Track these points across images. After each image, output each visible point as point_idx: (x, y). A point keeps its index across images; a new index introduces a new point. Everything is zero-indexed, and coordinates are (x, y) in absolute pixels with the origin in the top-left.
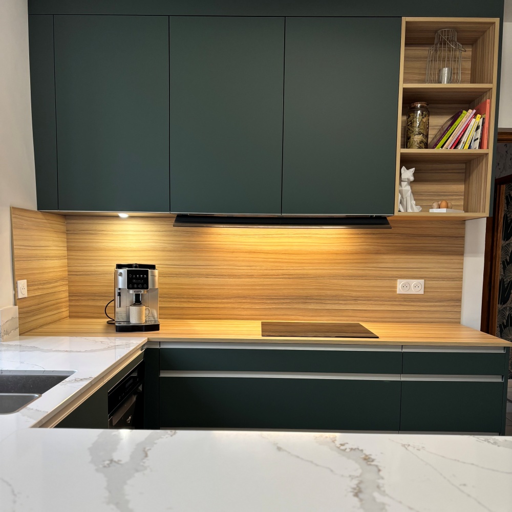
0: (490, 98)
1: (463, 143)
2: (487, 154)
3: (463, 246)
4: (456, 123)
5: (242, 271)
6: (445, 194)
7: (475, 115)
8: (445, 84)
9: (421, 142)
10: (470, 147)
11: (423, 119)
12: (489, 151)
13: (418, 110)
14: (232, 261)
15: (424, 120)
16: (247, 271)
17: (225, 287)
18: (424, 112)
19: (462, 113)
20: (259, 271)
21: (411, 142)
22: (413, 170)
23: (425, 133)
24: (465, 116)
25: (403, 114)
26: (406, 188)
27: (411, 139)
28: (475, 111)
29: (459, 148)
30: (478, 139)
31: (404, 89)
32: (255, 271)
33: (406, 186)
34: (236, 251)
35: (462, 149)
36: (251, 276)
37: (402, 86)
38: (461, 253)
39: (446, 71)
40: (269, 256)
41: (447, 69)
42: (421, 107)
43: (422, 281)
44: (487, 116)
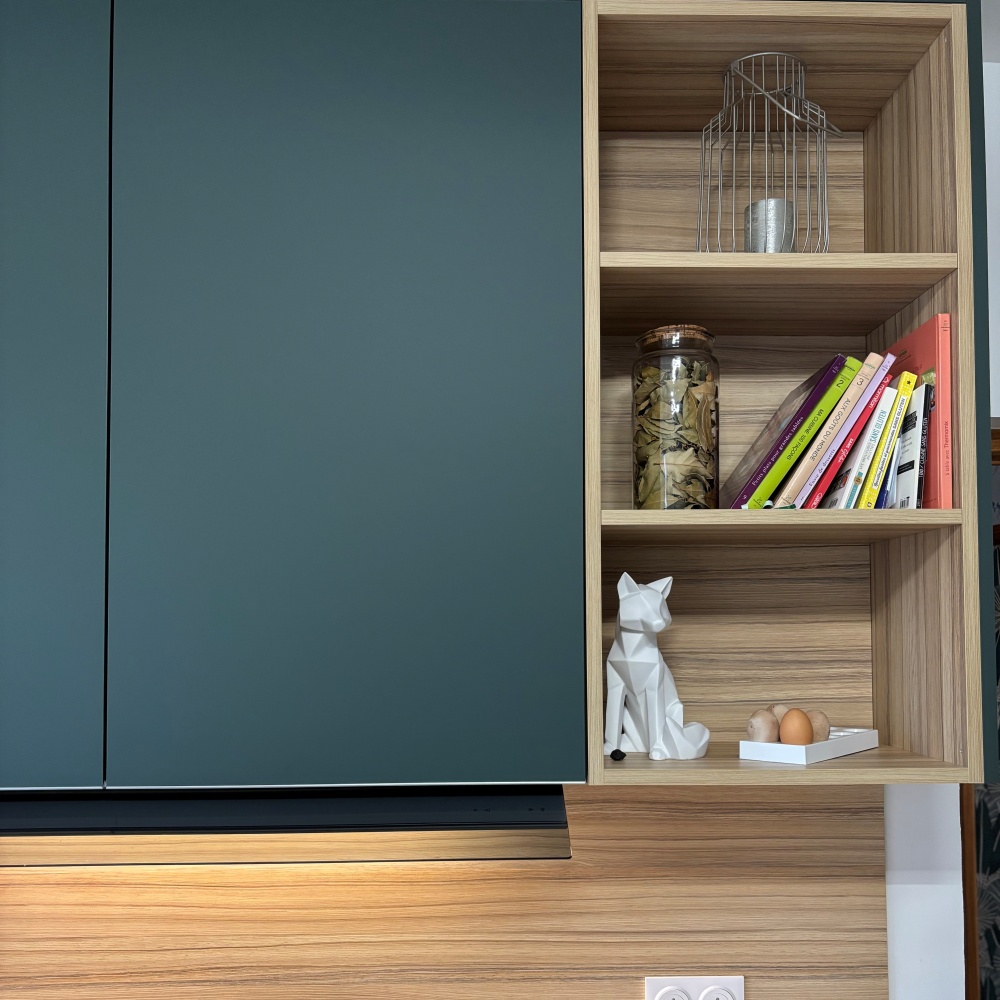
0: (951, 309)
1: (857, 480)
2: (954, 529)
3: (879, 842)
4: (825, 404)
6: (802, 657)
7: (894, 375)
8: (770, 256)
9: (692, 477)
10: (881, 502)
11: (693, 390)
12: (965, 514)
13: (673, 356)
15: (699, 393)
18: (696, 364)
19: (841, 365)
21: (651, 480)
22: (664, 585)
23: (703, 445)
24: (858, 379)
25: (607, 373)
26: (641, 656)
27: (651, 468)
28: (891, 359)
29: (842, 505)
30: (911, 465)
31: (605, 273)
33: (639, 648)
35: (851, 507)
37: (595, 260)
38: (876, 872)
39: (770, 210)
41: (772, 203)
42: (686, 343)
43: (736, 981)
44: (940, 378)
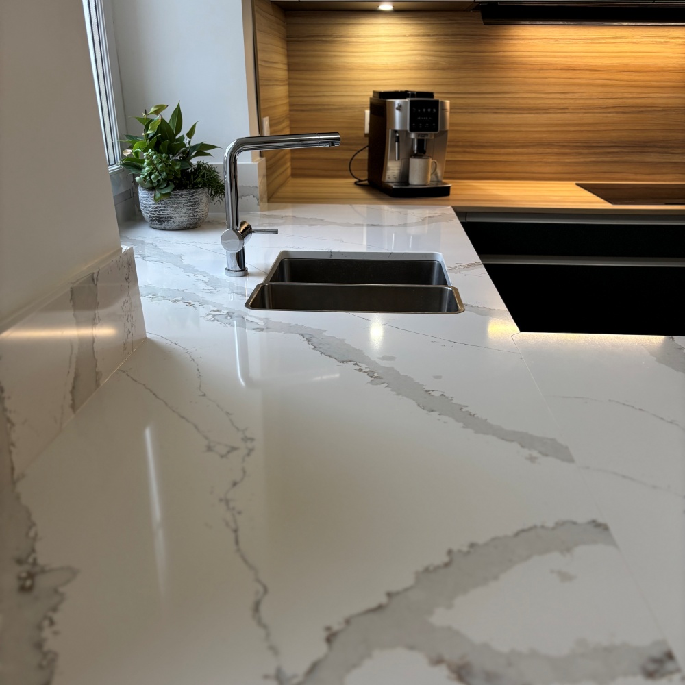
5: (551, 102)
14: (538, 84)
16: (559, 101)
17: (522, 129)
20: (578, 101)
32: (572, 101)
34: (545, 67)
36: (563, 110)
40: (597, 75)
